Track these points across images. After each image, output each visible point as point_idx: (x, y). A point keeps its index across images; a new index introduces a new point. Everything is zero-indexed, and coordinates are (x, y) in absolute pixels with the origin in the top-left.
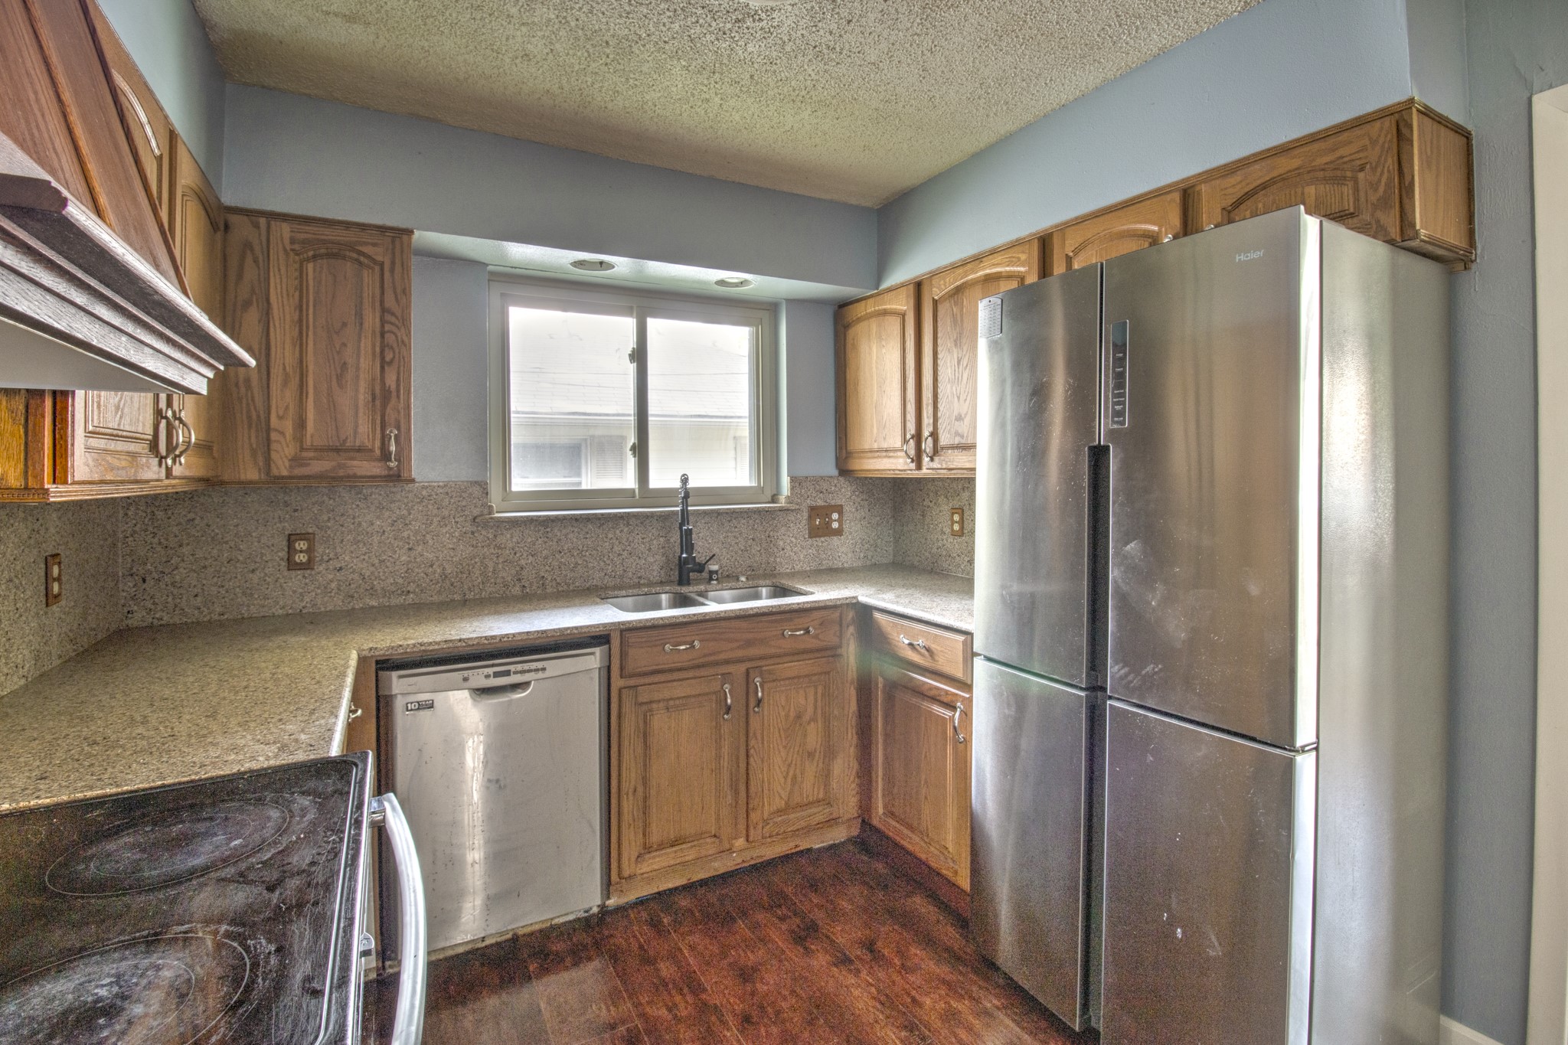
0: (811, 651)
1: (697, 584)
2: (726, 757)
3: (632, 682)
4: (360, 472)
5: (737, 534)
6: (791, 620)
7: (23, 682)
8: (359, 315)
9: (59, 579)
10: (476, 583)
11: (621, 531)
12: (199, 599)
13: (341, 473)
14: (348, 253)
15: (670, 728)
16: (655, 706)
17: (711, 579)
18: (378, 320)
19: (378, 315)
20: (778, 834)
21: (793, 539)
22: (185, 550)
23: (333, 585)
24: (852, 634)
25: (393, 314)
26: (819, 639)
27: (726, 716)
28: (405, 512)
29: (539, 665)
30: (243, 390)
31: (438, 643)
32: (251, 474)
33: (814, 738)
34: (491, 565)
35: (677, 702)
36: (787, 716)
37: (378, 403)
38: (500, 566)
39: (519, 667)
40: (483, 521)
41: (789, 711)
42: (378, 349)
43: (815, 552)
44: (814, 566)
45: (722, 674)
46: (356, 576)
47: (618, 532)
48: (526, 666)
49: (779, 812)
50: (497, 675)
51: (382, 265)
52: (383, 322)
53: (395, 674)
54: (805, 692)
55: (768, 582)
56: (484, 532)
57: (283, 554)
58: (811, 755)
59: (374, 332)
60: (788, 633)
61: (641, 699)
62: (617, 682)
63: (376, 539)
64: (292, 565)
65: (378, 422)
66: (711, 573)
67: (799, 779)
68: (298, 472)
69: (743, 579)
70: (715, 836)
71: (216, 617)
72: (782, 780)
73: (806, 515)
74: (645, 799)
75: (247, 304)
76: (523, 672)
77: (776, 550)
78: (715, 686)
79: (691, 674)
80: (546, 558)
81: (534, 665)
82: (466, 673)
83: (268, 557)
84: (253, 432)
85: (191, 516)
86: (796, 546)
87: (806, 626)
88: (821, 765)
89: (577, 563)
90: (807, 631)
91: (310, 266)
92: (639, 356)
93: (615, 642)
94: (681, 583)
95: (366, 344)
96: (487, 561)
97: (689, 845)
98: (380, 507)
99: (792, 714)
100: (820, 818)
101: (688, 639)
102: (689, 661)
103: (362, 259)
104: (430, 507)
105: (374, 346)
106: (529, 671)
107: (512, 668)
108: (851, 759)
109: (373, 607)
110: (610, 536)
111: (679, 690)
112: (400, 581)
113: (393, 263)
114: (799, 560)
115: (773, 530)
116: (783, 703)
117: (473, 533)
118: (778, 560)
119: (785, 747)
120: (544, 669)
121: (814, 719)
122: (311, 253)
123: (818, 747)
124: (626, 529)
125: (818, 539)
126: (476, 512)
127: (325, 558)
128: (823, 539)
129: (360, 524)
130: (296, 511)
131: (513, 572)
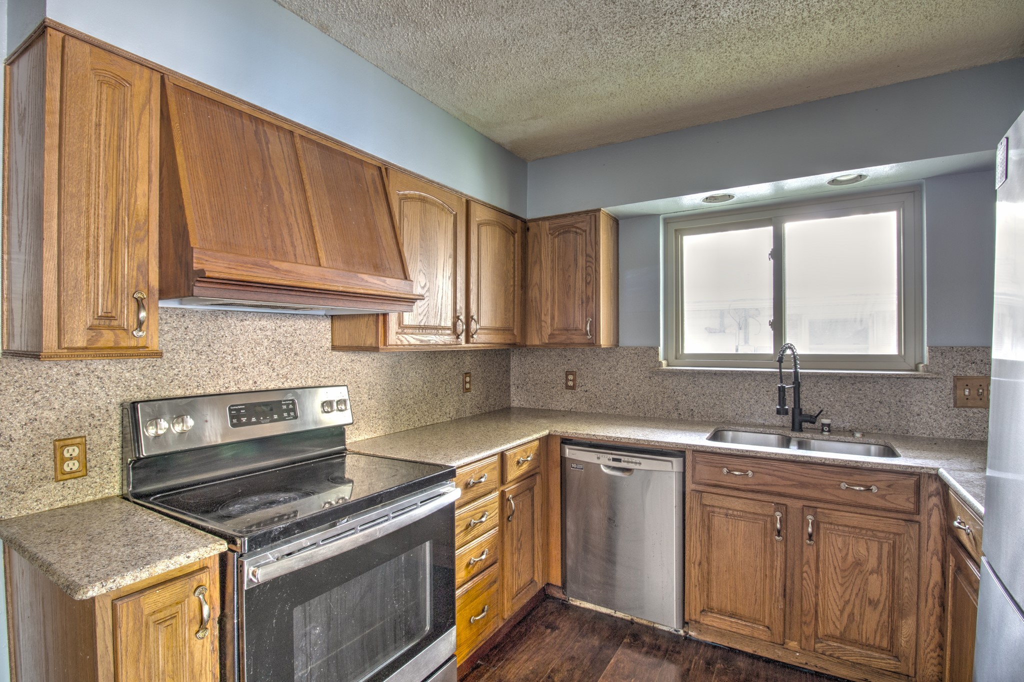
0: (876, 508)
1: (807, 432)
2: (779, 569)
3: (700, 488)
4: (576, 341)
5: (862, 396)
6: (851, 475)
7: (449, 419)
8: (576, 260)
9: (469, 382)
10: (651, 407)
11: (749, 385)
12: (535, 398)
13: (568, 342)
14: (572, 229)
15: (728, 529)
16: (717, 510)
17: (823, 430)
18: (584, 261)
19: (584, 258)
20: (830, 655)
21: (932, 406)
22: (531, 376)
23: (584, 399)
24: (935, 505)
25: (591, 257)
26: (886, 500)
27: (777, 537)
28: (615, 363)
29: (638, 460)
30: (534, 303)
31: (583, 435)
32: (536, 342)
33: (877, 586)
34: (660, 398)
35: (735, 513)
36: (844, 559)
37: (584, 305)
38: (666, 399)
39: (626, 459)
40: (656, 371)
41: (847, 554)
42: (584, 276)
43: (962, 421)
44: (961, 435)
45: (777, 504)
46: (593, 396)
47: (746, 385)
48: (630, 459)
49: (832, 637)
50: (614, 460)
51: (585, 231)
52: (586, 262)
53: (567, 447)
54: (867, 544)
55: (881, 442)
56: (656, 378)
57: (564, 381)
58: (873, 603)
59: (582, 267)
60: (843, 486)
61: (704, 502)
62: (690, 486)
63: (602, 377)
64: (568, 387)
65: (584, 315)
66: (823, 425)
67: (857, 617)
68: (551, 341)
69: (858, 435)
70: (768, 628)
71: (540, 408)
72: (838, 613)
73: (950, 385)
74: (708, 573)
75: (536, 262)
76: (628, 462)
77: (908, 414)
78: (769, 510)
79: (750, 495)
80: (694, 397)
81: (634, 460)
82: (599, 455)
83: (558, 382)
84: (537, 322)
85: (532, 360)
86: (936, 413)
87: (869, 484)
88: (885, 616)
89: (715, 404)
90: (868, 489)
91: (556, 240)
92: (778, 254)
93: (689, 457)
94: (793, 429)
95: (579, 275)
96: (658, 395)
97: (744, 623)
98: (604, 360)
99: (850, 559)
100: (882, 664)
101: (744, 468)
102: (745, 485)
103: (578, 230)
104: (628, 361)
105: (582, 275)
106: (632, 462)
107: (622, 458)
108: (932, 628)
109: (600, 413)
110: (740, 387)
111: (737, 504)
112: (613, 401)
113: (591, 229)
114: (941, 428)
115: (906, 396)
116: (840, 546)
117: (650, 378)
118: (912, 424)
119: (842, 585)
120: (640, 464)
121: (877, 571)
122: (557, 233)
123: (883, 599)
124: (753, 384)
125: (967, 409)
126: (652, 365)
127: (581, 385)
128: (975, 410)
129: (595, 368)
130: (569, 360)
131: (673, 404)
